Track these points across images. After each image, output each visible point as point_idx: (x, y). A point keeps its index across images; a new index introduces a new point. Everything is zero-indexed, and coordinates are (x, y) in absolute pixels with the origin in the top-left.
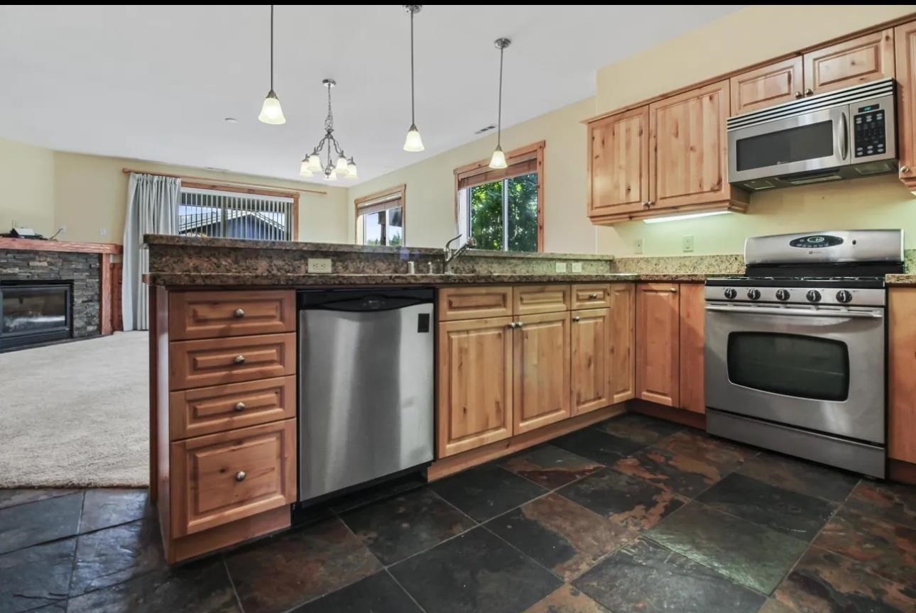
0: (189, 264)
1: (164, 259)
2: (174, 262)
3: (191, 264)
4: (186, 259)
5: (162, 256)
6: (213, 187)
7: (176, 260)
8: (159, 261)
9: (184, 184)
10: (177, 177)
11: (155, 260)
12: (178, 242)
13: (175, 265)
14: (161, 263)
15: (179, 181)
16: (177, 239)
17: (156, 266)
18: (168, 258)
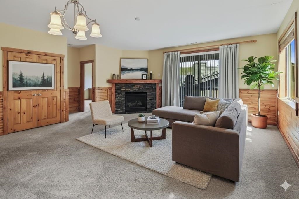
6: (193, 52)
9: (181, 53)
10: (177, 51)
15: (179, 53)
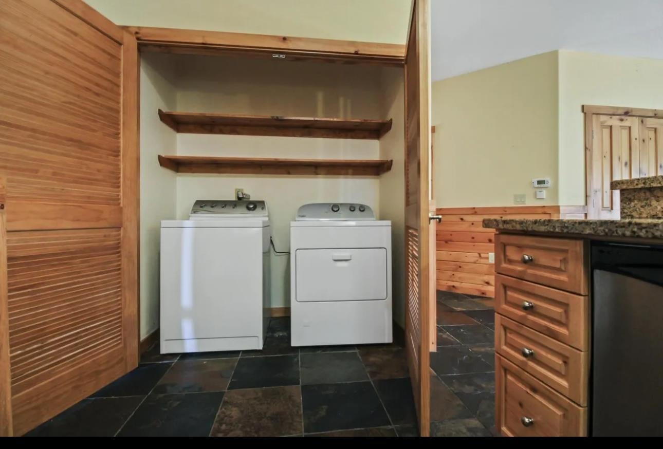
0: (656, 207)
1: (633, 204)
2: (642, 207)
3: (659, 208)
4: (654, 203)
5: (630, 200)
7: (643, 204)
8: (629, 206)
11: (625, 205)
12: (637, 185)
13: (642, 210)
14: (630, 208)
16: (636, 182)
17: (626, 211)
18: (636, 202)
